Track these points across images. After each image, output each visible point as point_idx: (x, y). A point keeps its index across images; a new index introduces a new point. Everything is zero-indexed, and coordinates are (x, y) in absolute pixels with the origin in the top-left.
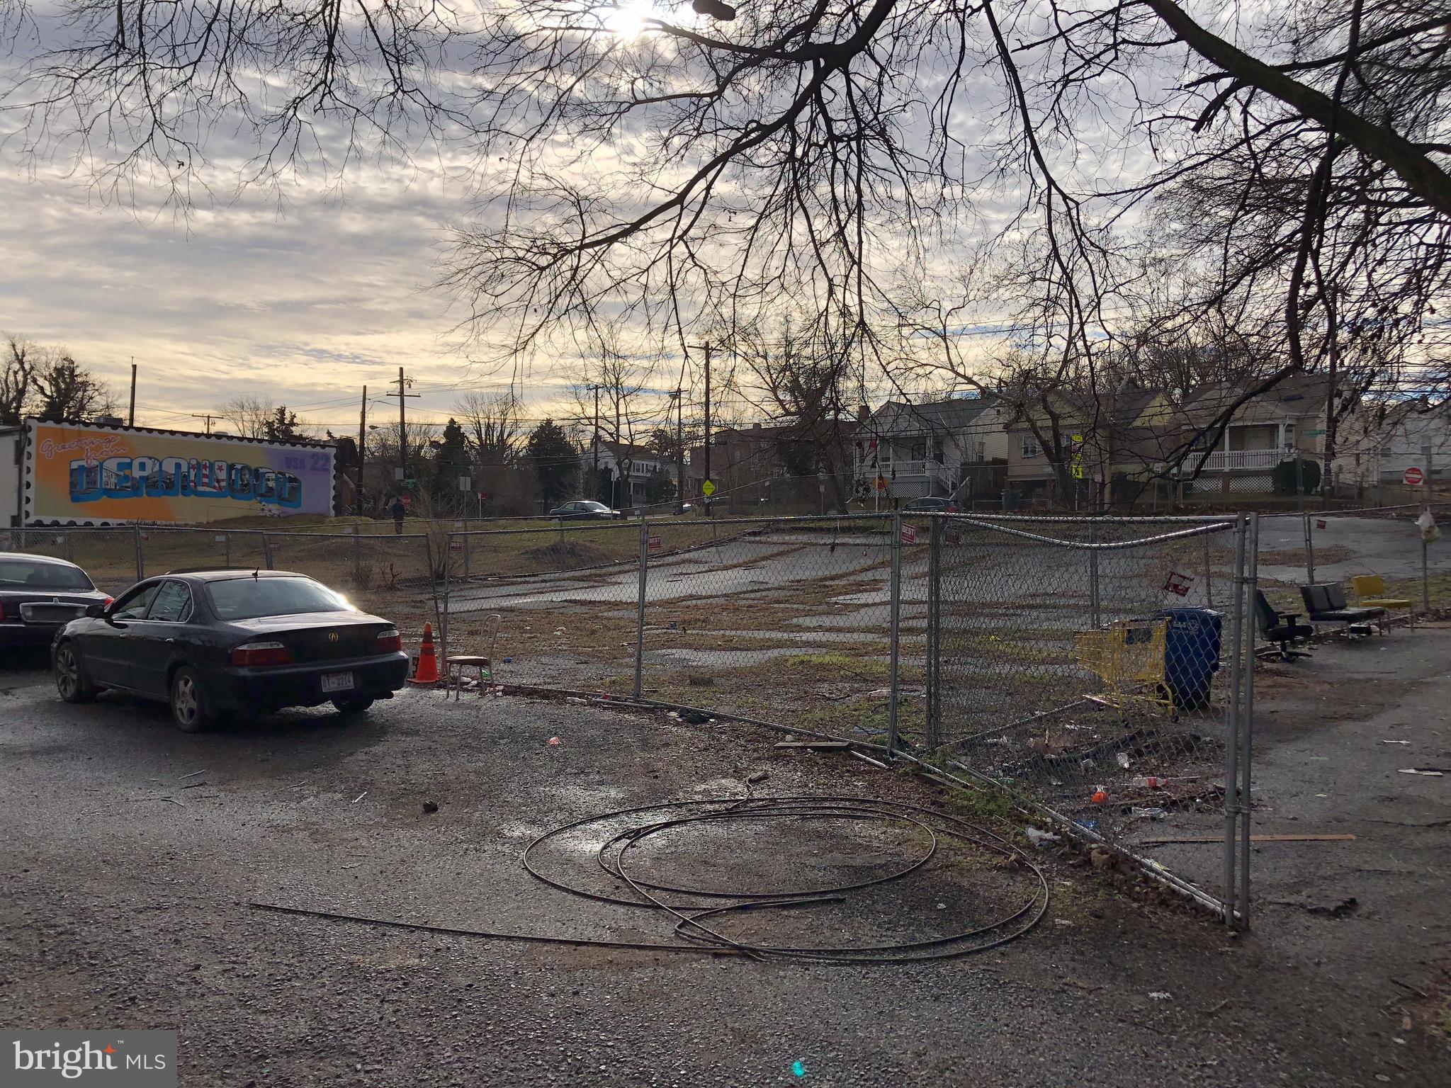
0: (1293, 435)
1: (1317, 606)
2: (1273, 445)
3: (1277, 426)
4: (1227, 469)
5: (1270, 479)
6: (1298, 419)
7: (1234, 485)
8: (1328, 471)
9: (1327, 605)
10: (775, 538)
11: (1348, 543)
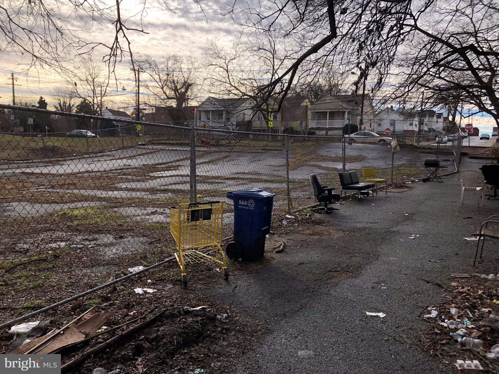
0: (350, 116)
1: (346, 182)
2: (343, 118)
3: (345, 111)
4: (327, 127)
5: (342, 131)
6: (352, 109)
7: (330, 133)
8: (361, 128)
9: (350, 182)
10: (150, 147)
11: (364, 154)
